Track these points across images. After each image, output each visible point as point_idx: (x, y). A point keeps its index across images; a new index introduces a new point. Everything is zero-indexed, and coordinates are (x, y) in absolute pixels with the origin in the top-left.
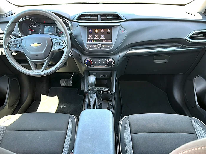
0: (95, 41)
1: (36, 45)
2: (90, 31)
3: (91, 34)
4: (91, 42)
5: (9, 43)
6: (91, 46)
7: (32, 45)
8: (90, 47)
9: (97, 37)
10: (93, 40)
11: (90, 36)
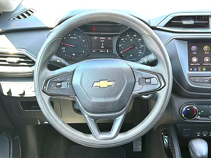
0: (204, 69)
1: (104, 84)
2: (194, 48)
3: (195, 55)
4: (197, 71)
5: (48, 80)
6: (197, 80)
7: (95, 84)
8: (197, 82)
9: (207, 60)
10: (200, 68)
11: (195, 60)
